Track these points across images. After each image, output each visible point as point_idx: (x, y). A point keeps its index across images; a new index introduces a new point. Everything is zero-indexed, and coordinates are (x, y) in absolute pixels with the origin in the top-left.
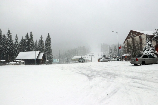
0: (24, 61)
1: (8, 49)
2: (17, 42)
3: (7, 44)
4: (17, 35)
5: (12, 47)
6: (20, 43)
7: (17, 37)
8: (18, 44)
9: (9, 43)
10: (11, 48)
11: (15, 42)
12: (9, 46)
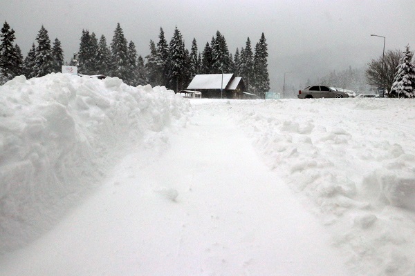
0: (200, 93)
1: (176, 69)
2: (196, 55)
3: (174, 58)
4: (194, 40)
5: (184, 64)
6: (202, 56)
7: (194, 43)
8: (198, 58)
9: (176, 57)
10: (181, 67)
11: (192, 54)
12: (178, 63)
